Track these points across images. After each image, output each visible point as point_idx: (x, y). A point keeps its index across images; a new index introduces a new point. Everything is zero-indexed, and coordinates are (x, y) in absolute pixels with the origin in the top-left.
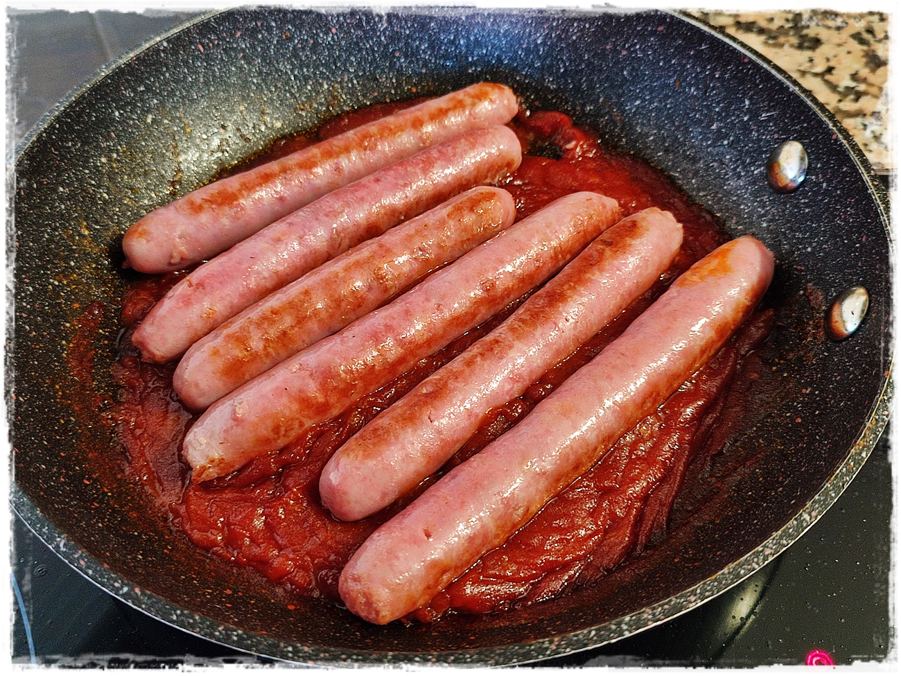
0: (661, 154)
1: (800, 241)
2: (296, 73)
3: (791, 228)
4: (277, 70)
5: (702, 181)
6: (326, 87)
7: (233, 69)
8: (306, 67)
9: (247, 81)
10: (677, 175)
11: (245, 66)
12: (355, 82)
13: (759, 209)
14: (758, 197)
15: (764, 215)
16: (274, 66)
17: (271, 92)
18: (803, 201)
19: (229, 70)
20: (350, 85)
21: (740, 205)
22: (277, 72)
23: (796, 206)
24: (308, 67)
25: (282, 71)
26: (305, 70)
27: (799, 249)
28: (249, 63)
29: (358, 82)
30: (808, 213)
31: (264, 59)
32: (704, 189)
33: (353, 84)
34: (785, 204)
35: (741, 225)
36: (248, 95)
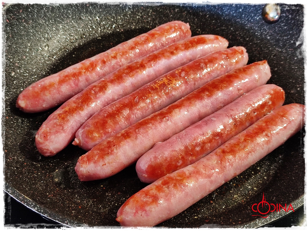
0: (214, 21)
1: (286, 40)
2: (47, 23)
3: (281, 36)
4: (39, 24)
5: (235, 28)
6: (61, 27)
7: (22, 27)
8: (51, 20)
9: (28, 32)
10: (224, 28)
11: (26, 25)
12: (73, 22)
13: (264, 33)
14: (262, 28)
15: (267, 34)
16: (38, 22)
17: (39, 34)
18: (282, 24)
19: (20, 28)
20: (71, 24)
21: (255, 33)
22: (39, 25)
23: (280, 27)
24: (51, 19)
25: (41, 24)
26: (51, 21)
27: (287, 43)
28: (27, 24)
29: (74, 22)
30: (286, 29)
31: (33, 20)
32: (238, 31)
33: (72, 23)
34: (275, 27)
35: (259, 40)
36: (30, 38)
